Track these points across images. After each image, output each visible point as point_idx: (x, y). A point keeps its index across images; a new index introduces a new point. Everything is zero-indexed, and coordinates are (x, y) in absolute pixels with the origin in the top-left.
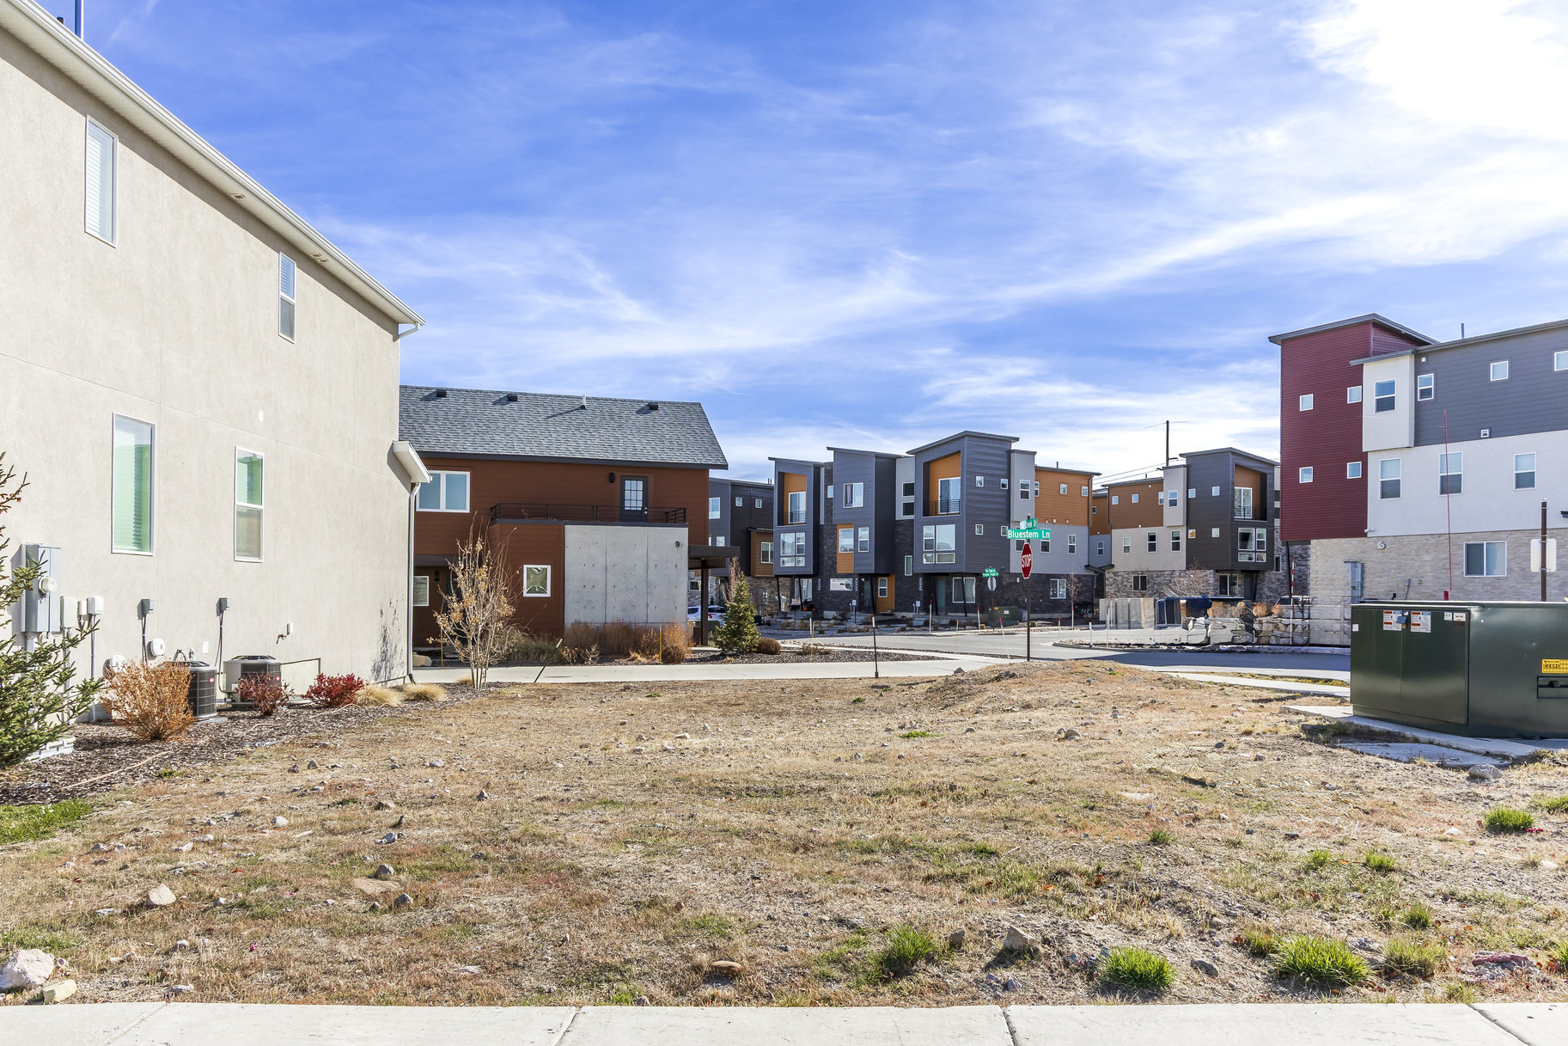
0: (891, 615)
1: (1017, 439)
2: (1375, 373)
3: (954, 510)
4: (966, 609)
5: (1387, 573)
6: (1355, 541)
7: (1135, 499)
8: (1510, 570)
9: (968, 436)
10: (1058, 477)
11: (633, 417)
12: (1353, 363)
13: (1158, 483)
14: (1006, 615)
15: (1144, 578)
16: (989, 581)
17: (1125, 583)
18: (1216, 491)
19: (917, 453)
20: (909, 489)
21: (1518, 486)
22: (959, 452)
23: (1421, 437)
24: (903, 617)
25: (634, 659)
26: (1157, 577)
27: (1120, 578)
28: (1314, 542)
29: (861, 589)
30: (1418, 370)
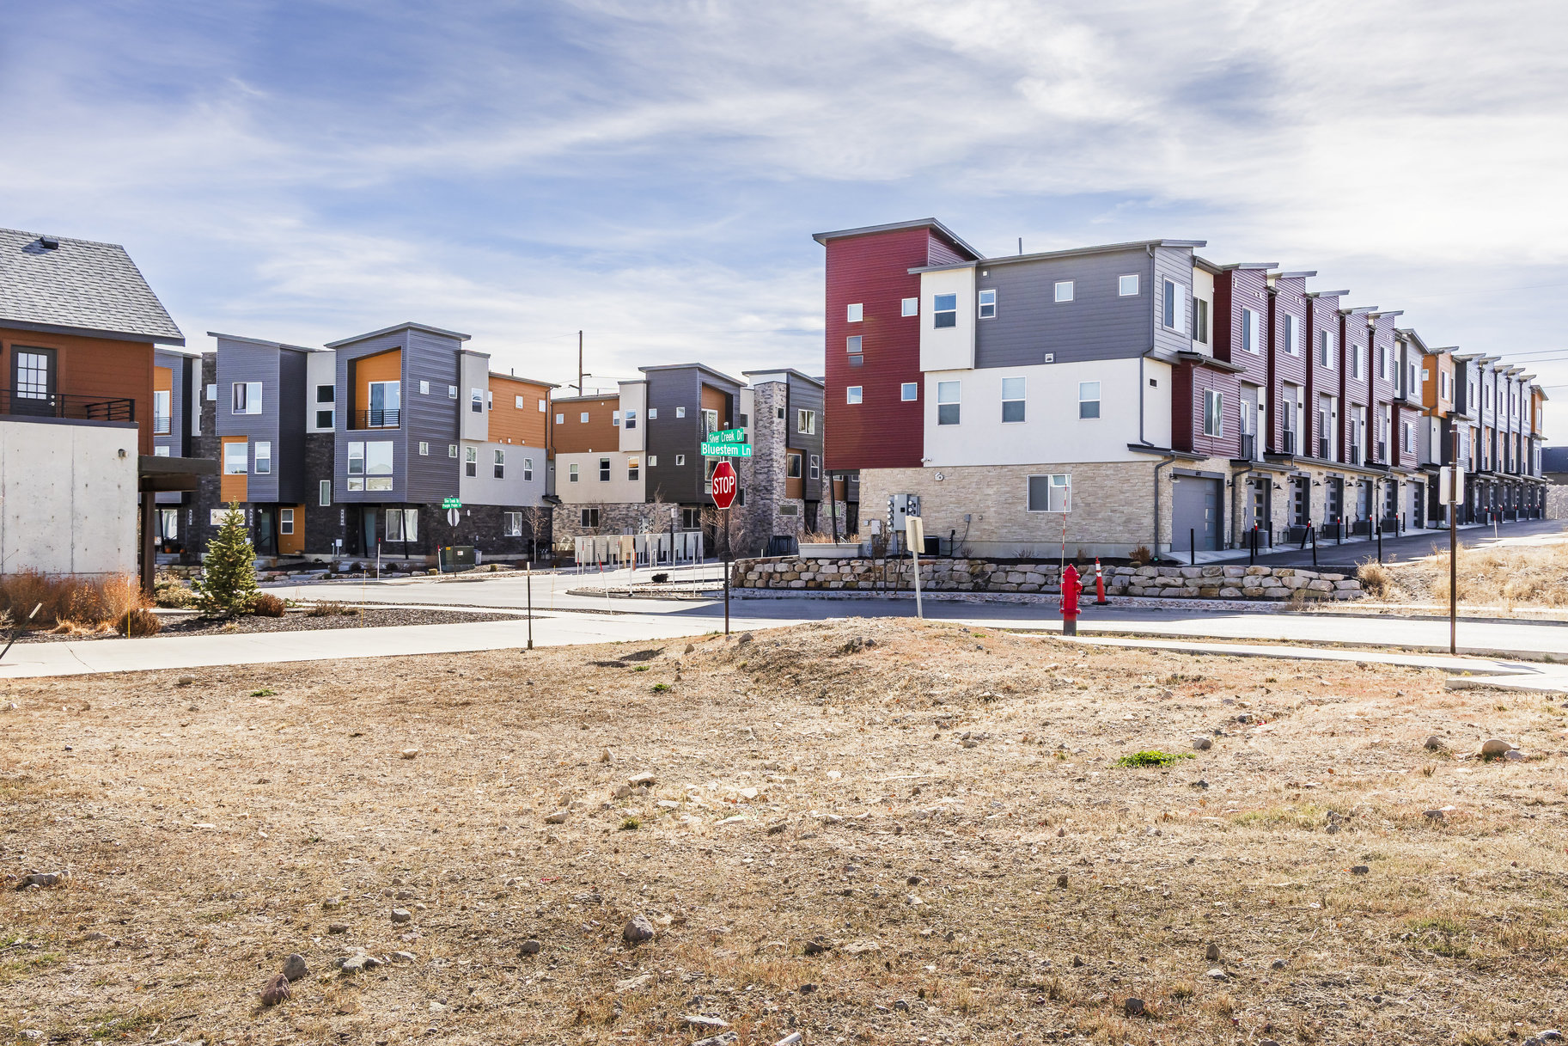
0: (301, 557)
1: (469, 337)
2: (933, 284)
3: (390, 423)
4: (406, 548)
5: (945, 508)
6: (910, 471)
7: (584, 418)
8: (1074, 505)
9: (412, 329)
10: (514, 387)
11: (19, 257)
12: (911, 271)
13: (615, 400)
14: (461, 557)
15: (595, 512)
16: (450, 513)
17: (572, 518)
18: (680, 413)
19: (338, 347)
20: (326, 394)
21: (1082, 416)
22: (399, 348)
23: (983, 358)
24: (317, 560)
25: (66, 630)
26: (612, 510)
27: (566, 511)
28: (863, 472)
29: (258, 523)
30: (979, 285)
